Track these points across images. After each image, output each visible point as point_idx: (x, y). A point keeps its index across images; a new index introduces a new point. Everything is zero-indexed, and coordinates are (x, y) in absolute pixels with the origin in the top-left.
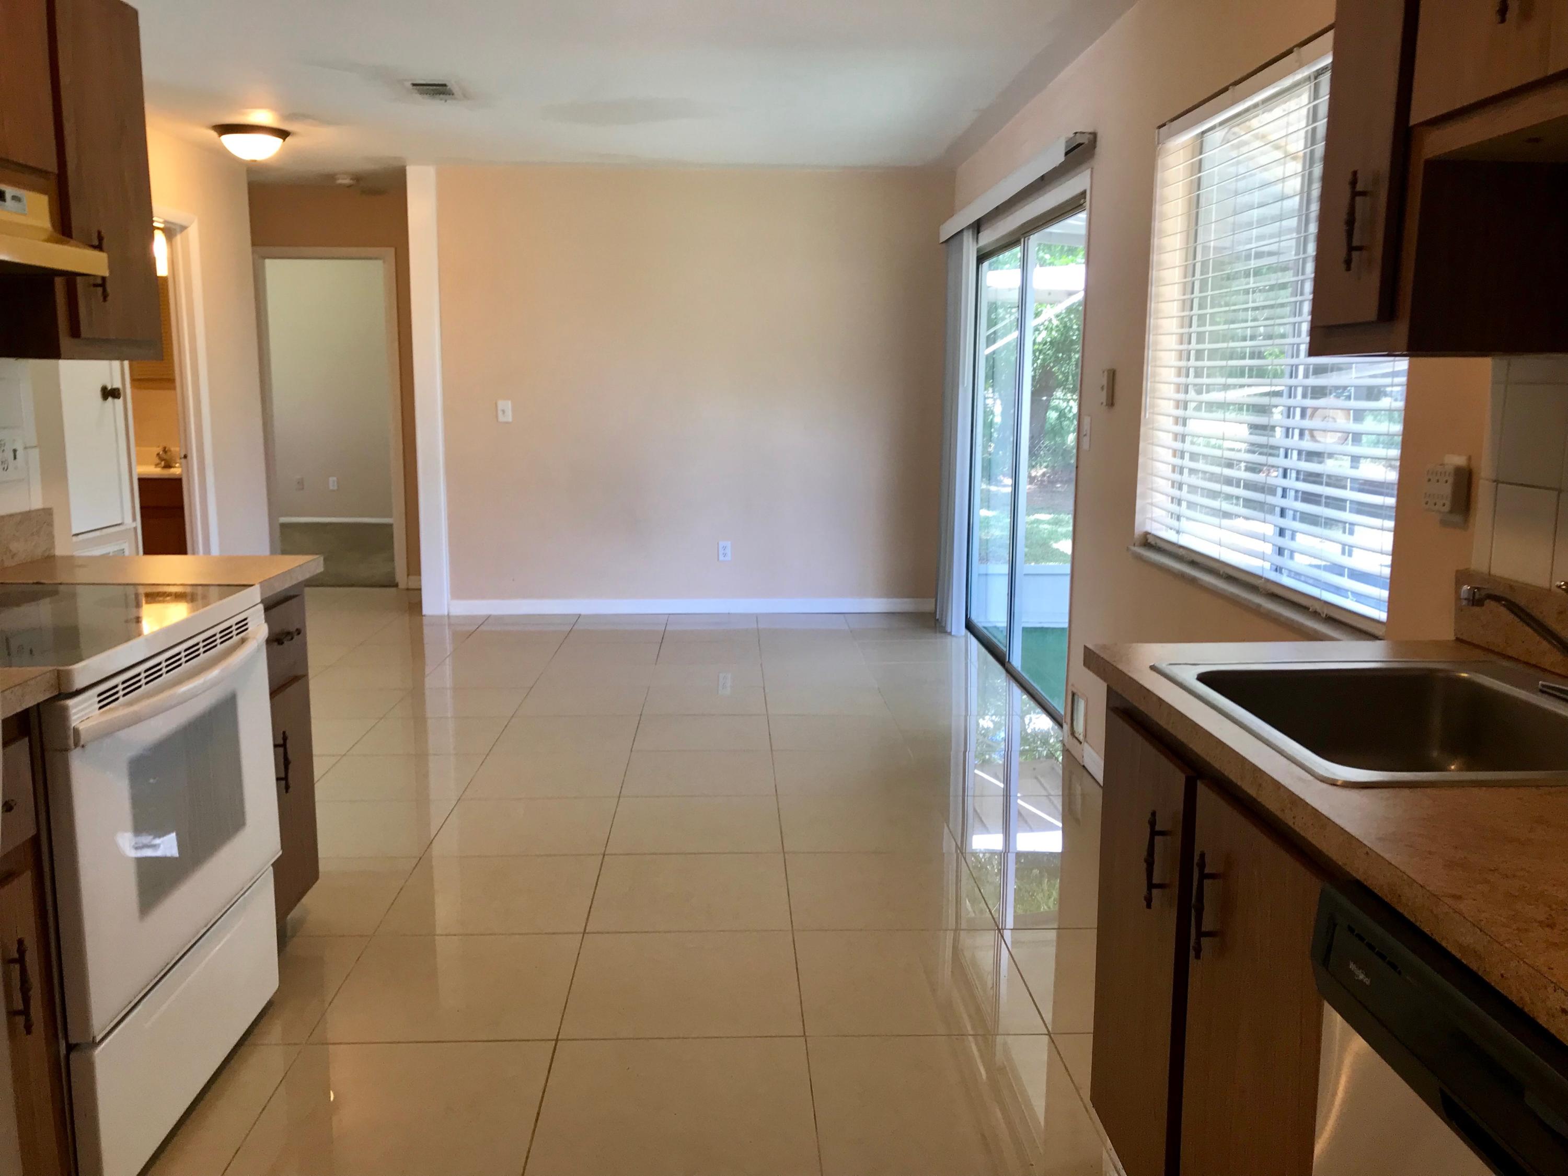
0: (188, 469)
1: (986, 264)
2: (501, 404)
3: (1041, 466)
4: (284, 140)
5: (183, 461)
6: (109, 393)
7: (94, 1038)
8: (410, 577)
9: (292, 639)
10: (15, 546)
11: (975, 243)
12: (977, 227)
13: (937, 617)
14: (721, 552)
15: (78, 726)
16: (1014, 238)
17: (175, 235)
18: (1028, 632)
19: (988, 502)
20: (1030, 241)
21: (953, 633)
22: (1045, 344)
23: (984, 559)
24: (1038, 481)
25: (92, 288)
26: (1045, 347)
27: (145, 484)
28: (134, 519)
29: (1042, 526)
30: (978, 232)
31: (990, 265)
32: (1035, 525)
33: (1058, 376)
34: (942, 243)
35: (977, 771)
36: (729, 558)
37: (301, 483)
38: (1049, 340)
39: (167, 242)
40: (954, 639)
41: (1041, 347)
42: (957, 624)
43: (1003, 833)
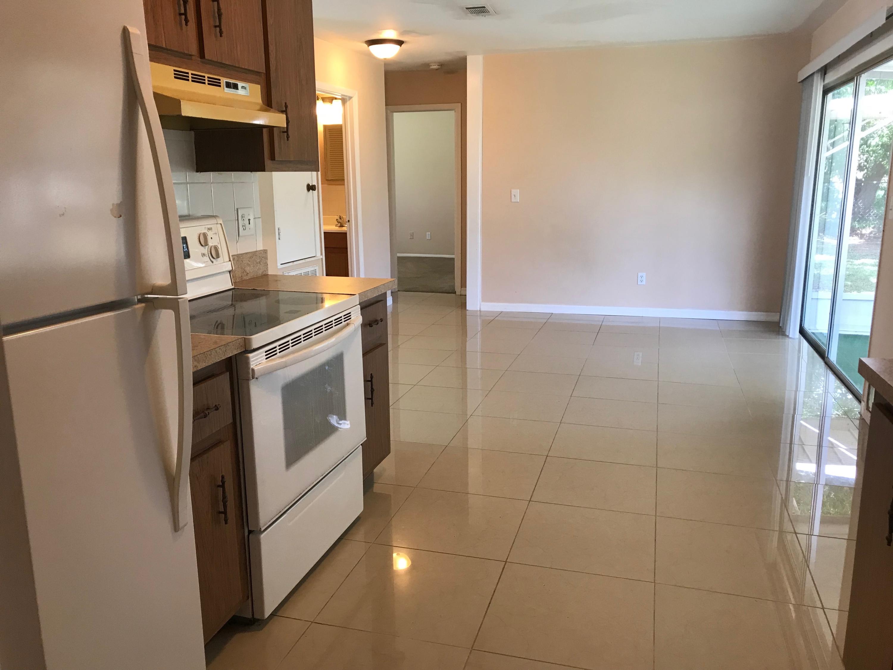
0: (350, 228)
1: (830, 95)
2: (514, 192)
3: (869, 226)
4: (401, 46)
5: (347, 223)
6: (311, 188)
7: (260, 528)
8: (462, 288)
9: (378, 324)
10: (248, 269)
11: (822, 81)
12: (824, 70)
13: (781, 325)
14: (639, 279)
15: (254, 368)
16: (850, 77)
17: (346, 102)
18: (844, 337)
19: (821, 251)
20: (861, 79)
21: (790, 336)
22: (878, 146)
23: (817, 288)
24: (867, 236)
25: (282, 134)
26: (877, 148)
27: (328, 235)
28: (322, 254)
29: (865, 268)
30: (825, 74)
31: (833, 95)
32: (861, 266)
33: (886, 167)
34: (800, 82)
35: (802, 422)
36: (644, 283)
37: (412, 235)
38: (880, 143)
39: (343, 106)
40: (790, 340)
41: (875, 148)
42: (793, 330)
43: (816, 464)
